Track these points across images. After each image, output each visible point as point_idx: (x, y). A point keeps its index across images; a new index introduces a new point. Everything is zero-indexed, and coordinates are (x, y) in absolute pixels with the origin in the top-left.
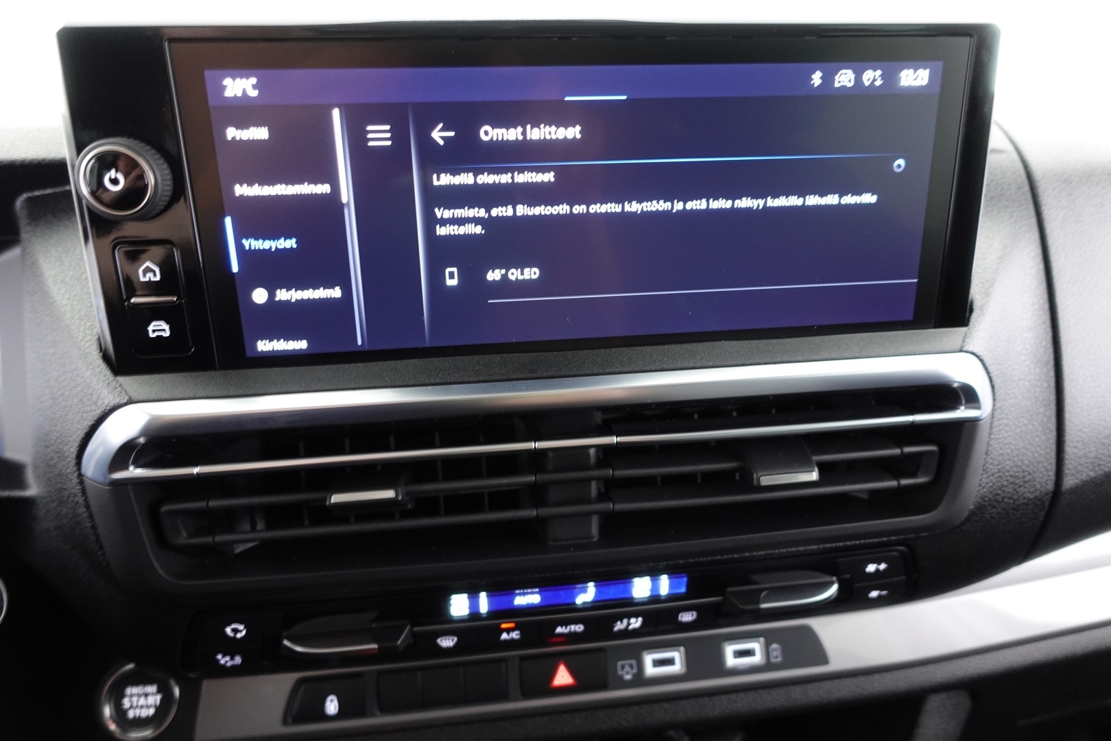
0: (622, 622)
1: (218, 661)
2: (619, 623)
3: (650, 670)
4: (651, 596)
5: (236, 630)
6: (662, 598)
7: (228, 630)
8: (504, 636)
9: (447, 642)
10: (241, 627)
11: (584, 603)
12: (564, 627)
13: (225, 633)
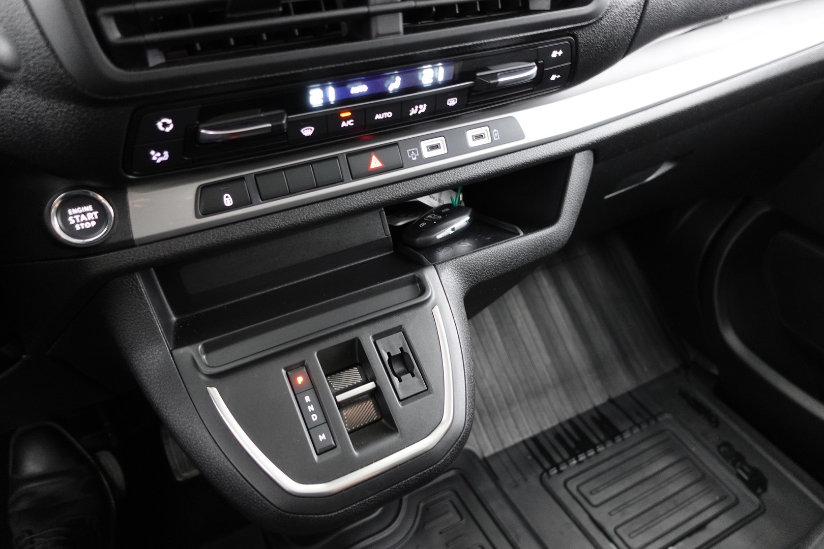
0: (414, 108)
1: (151, 156)
2: (413, 109)
3: (427, 154)
4: (432, 84)
5: (165, 125)
6: (440, 83)
7: (160, 125)
8: (344, 124)
9: (307, 132)
10: (169, 121)
11: (394, 90)
12: (380, 115)
13: (156, 128)
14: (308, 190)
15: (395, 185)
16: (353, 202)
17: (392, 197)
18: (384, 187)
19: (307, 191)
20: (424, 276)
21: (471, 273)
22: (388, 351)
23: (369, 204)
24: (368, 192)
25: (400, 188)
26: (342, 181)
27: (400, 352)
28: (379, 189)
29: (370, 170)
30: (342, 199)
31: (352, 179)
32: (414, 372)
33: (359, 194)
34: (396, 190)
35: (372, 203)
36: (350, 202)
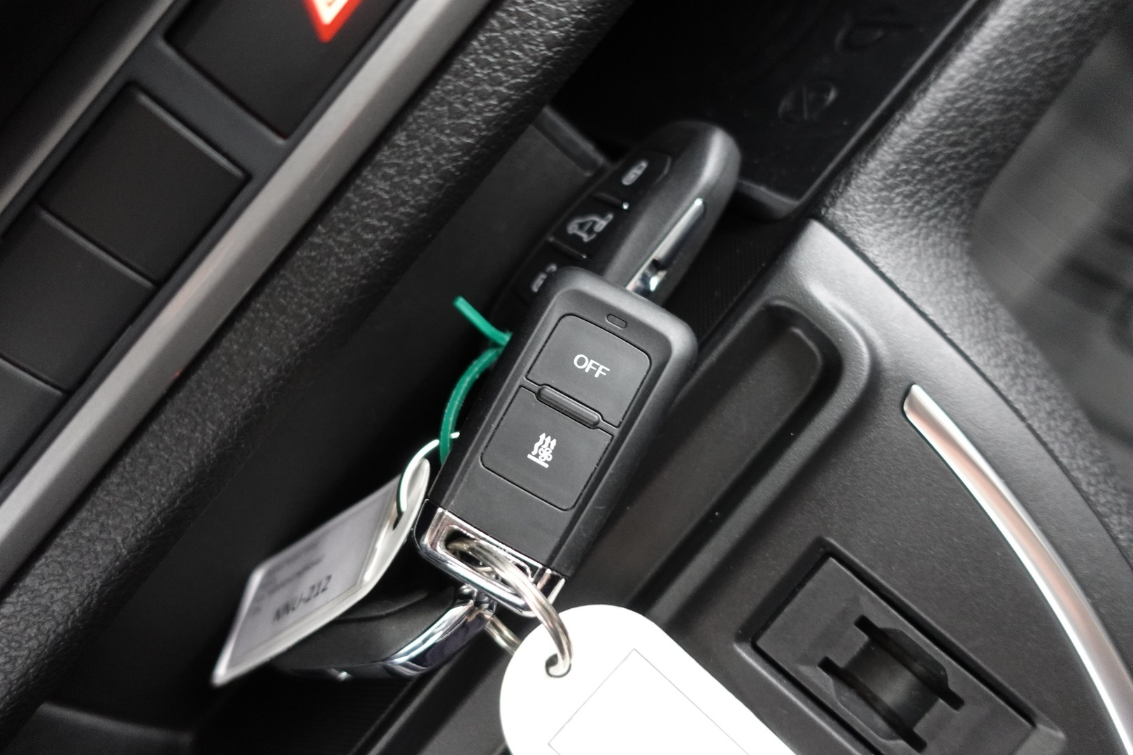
14: (132, 320)
15: (495, 23)
16: (367, 228)
17: (516, 87)
18: (456, 66)
19: (131, 330)
20: (806, 295)
21: (964, 156)
22: (819, 659)
23: (439, 187)
24: (400, 138)
25: (524, 20)
26: (248, 177)
27: (866, 638)
28: (437, 92)
29: (326, 36)
30: (314, 246)
31: (283, 135)
32: (952, 687)
33: (367, 173)
34: (513, 39)
35: (445, 176)
36: (355, 235)
